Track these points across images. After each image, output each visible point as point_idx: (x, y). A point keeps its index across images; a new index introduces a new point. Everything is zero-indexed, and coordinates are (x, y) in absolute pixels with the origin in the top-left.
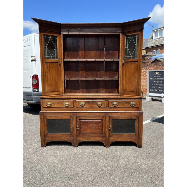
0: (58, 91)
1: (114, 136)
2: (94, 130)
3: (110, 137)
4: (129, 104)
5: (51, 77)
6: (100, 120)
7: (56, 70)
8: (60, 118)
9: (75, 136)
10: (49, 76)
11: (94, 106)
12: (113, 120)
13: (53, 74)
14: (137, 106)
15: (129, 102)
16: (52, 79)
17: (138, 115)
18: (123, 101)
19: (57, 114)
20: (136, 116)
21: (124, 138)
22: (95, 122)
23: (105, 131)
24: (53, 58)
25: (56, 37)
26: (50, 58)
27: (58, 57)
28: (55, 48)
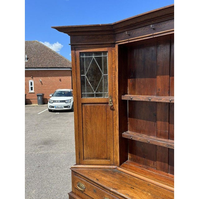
0: (106, 159)
7: (104, 118)
10: (89, 129)
13: (98, 126)
24: (97, 95)
25: (105, 53)
26: (92, 96)
27: (108, 92)
28: (101, 75)
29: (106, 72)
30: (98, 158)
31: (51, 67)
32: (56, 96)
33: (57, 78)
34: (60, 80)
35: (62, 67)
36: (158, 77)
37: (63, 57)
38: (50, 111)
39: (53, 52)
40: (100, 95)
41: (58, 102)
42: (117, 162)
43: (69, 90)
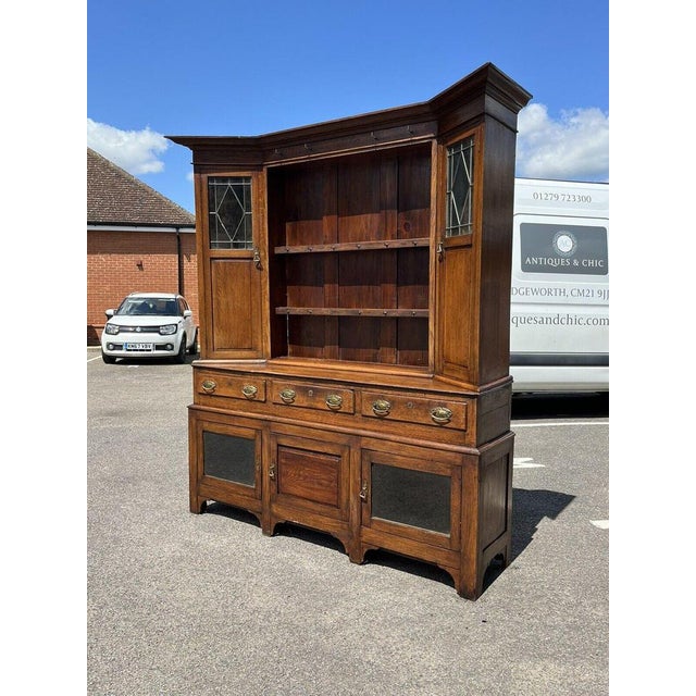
0: (250, 349)
1: (374, 525)
2: (317, 490)
3: (365, 529)
4: (427, 411)
5: (228, 304)
6: (333, 459)
7: (247, 281)
8: (232, 430)
9: (267, 497)
10: (223, 300)
11: (320, 406)
12: (372, 464)
13: (237, 295)
14: (457, 423)
15: (430, 405)
16: (231, 308)
17: (458, 461)
18: (409, 400)
19: (225, 419)
20: (453, 466)
21: (409, 542)
22: (321, 464)
23: (348, 500)
24: (236, 246)
25: (248, 179)
26: (228, 246)
27: (254, 241)
28: (242, 213)
29: (249, 208)
30: (237, 349)
31: (107, 219)
32: (128, 314)
33: (130, 260)
34: (140, 266)
35: (146, 221)
36: (325, 218)
37: (150, 191)
38: (109, 359)
39: (113, 171)
40: (242, 246)
41: (135, 331)
42: (267, 353)
43: (171, 296)
